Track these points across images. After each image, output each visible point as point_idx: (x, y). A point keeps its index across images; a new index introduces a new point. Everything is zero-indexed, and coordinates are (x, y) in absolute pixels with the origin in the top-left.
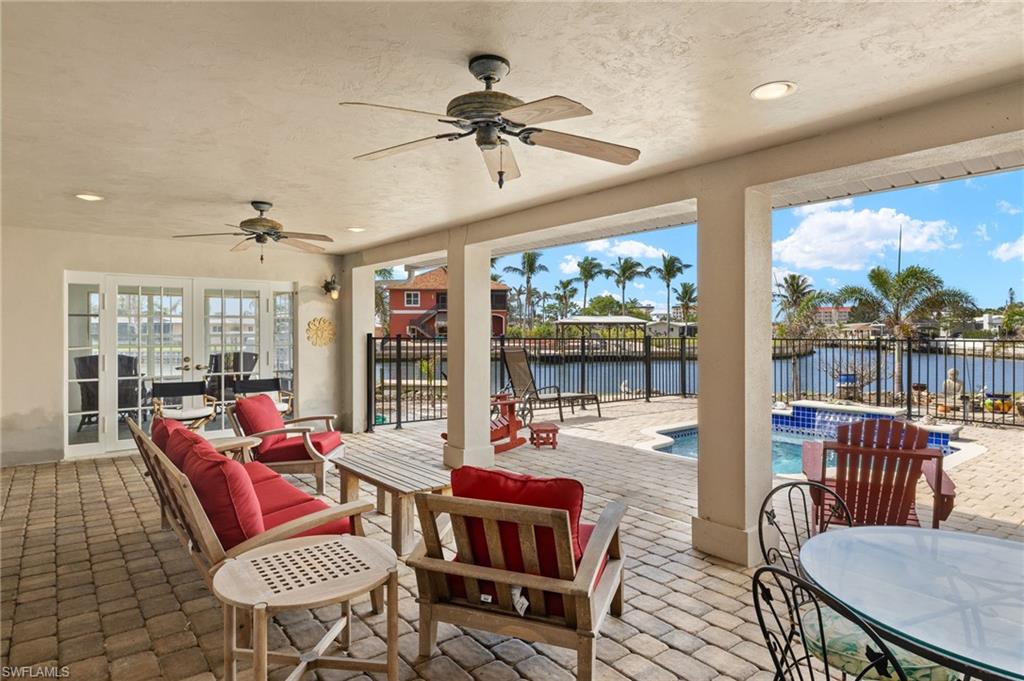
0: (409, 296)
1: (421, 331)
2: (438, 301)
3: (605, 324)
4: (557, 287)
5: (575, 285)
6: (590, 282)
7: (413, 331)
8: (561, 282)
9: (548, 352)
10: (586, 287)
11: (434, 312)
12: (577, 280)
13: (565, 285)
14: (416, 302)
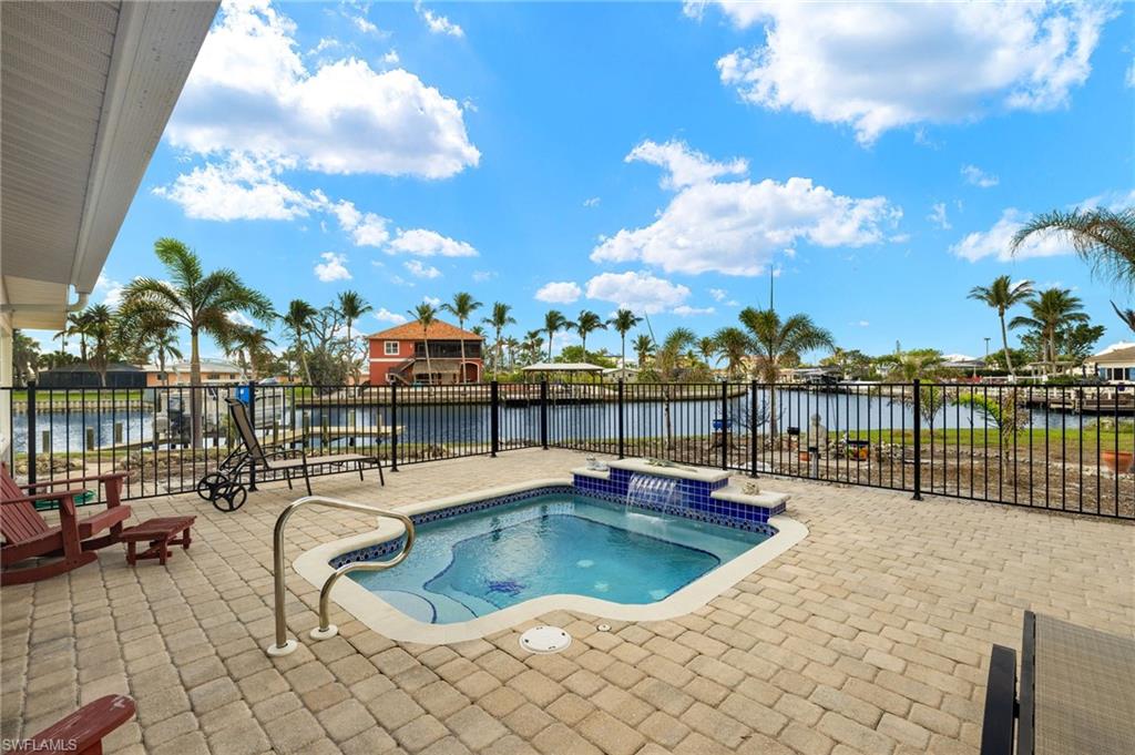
0: (388, 345)
1: (400, 378)
2: (416, 350)
3: (567, 370)
4: (526, 338)
5: (540, 335)
6: (555, 334)
7: (392, 378)
8: (529, 333)
9: (513, 396)
10: (551, 337)
11: (411, 360)
12: (545, 330)
13: (533, 335)
14: (395, 351)
